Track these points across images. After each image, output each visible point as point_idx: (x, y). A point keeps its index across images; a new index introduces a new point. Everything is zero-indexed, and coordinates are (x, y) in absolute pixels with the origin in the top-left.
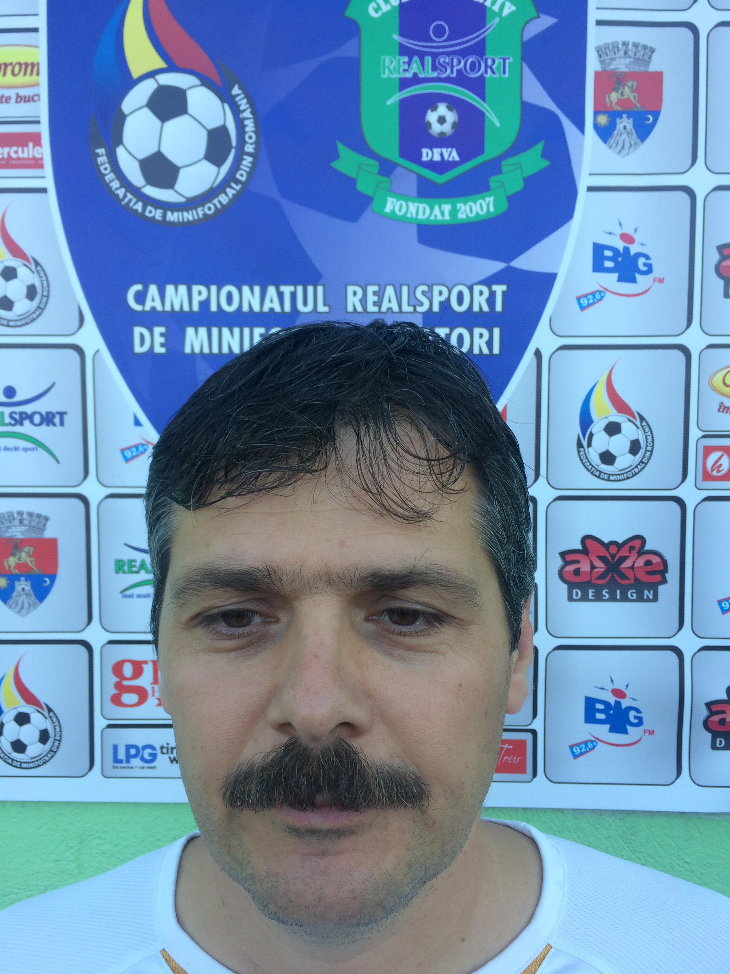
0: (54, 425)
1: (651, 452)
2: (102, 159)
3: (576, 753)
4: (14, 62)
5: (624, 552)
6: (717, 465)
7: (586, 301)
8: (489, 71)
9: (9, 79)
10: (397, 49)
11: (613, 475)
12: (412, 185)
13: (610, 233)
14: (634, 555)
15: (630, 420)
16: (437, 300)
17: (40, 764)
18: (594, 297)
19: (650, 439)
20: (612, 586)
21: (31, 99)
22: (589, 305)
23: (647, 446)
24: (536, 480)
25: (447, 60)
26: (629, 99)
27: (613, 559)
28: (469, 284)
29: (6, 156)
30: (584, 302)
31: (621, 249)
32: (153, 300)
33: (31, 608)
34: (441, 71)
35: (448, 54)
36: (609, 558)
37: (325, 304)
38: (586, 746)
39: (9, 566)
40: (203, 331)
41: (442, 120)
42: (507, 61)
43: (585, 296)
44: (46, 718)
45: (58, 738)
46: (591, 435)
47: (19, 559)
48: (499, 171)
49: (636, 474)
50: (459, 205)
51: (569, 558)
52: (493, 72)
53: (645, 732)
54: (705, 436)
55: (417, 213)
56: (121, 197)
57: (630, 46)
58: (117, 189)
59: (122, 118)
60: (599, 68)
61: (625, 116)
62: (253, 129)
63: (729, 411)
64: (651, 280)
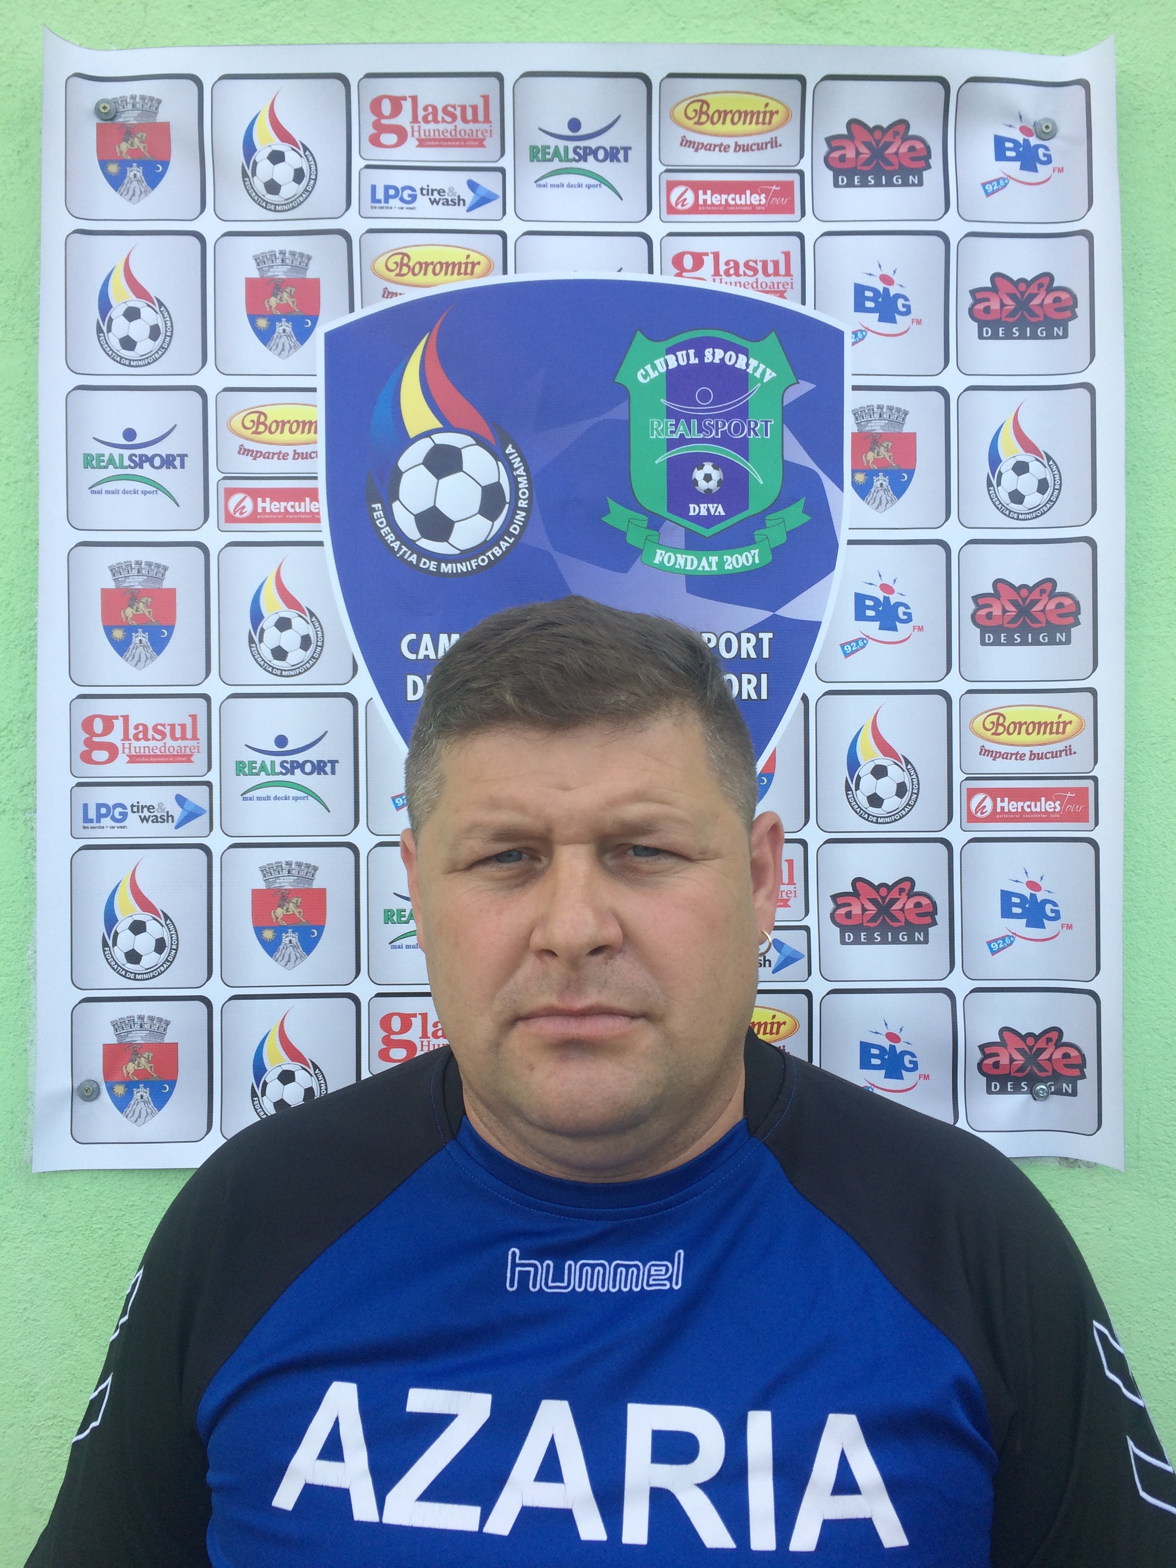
0: (325, 773)
1: (917, 794)
2: (378, 514)
4: (292, 422)
5: (894, 894)
6: (980, 807)
7: (850, 648)
8: (752, 432)
9: (287, 436)
10: (664, 412)
11: (881, 817)
12: (680, 538)
13: (871, 584)
14: (904, 896)
15: (895, 763)
18: (857, 644)
19: (915, 782)
20: (884, 929)
21: (308, 456)
22: (853, 652)
23: (913, 789)
24: (805, 824)
25: (712, 422)
26: (884, 459)
27: (884, 902)
28: (737, 632)
29: (282, 510)
30: (848, 649)
31: (882, 600)
32: (427, 649)
33: (298, 961)
34: (707, 433)
35: (713, 417)
36: (880, 900)
39: (277, 918)
41: (708, 478)
42: (769, 423)
43: (849, 643)
44: (311, 1075)
46: (859, 778)
47: (287, 910)
48: (763, 525)
49: (903, 817)
50: (725, 557)
51: (840, 901)
52: (756, 434)
53: (920, 1076)
54: (968, 779)
55: (685, 565)
56: (396, 550)
57: (885, 410)
58: (392, 542)
59: (398, 475)
60: (856, 430)
61: (881, 474)
62: (527, 486)
63: (990, 754)
64: (911, 629)
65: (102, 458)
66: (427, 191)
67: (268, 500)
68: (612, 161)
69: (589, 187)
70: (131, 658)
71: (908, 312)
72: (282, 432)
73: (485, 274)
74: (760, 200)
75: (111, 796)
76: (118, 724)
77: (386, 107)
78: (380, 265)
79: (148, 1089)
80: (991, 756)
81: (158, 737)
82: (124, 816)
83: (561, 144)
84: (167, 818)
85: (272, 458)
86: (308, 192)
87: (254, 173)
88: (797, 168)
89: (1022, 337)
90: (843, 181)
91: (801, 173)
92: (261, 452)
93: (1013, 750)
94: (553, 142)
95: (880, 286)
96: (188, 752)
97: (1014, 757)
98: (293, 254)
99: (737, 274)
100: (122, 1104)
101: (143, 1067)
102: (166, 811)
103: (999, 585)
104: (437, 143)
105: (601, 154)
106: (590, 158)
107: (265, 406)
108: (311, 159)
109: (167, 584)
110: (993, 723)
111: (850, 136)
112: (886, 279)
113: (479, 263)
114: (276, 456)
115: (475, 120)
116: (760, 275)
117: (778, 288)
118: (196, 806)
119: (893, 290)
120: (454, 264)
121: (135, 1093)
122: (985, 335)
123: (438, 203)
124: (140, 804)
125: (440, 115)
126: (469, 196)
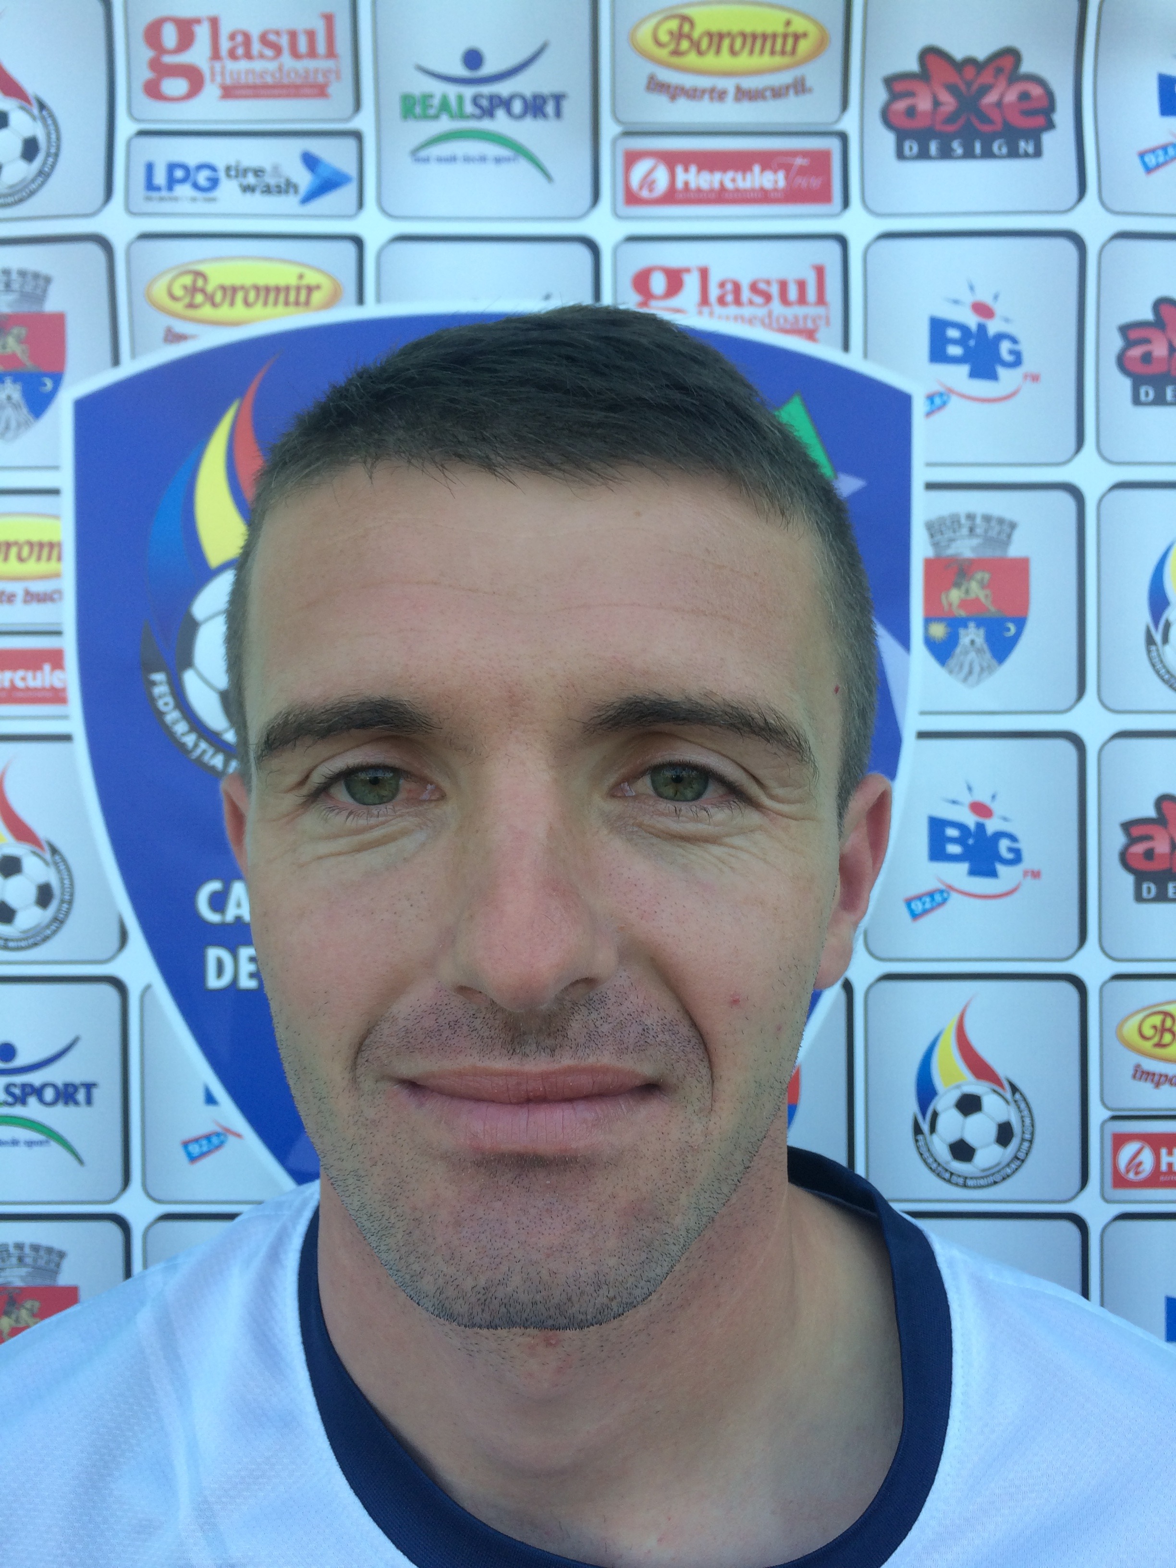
0: (76, 1103)
1: (1031, 1141)
2: (161, 690)
4: (22, 541)
6: (1134, 1164)
7: (920, 906)
9: (13, 566)
11: (972, 1178)
13: (954, 802)
15: (995, 1091)
18: (933, 899)
19: (1028, 1121)
21: (48, 598)
22: (925, 912)
23: (1023, 1133)
26: (977, 599)
29: (7, 685)
30: (918, 906)
31: (973, 827)
32: (238, 906)
43: (919, 898)
46: (935, 1115)
47: (17, 1321)
49: (1008, 1176)
54: (1114, 1118)
56: (190, 747)
57: (978, 521)
58: (184, 734)
59: (192, 626)
60: (930, 553)
61: (972, 625)
63: (1150, 1077)
64: (1021, 874)
66: (236, 172)
68: (535, 118)
69: (498, 160)
71: (1017, 362)
72: (6, 559)
73: (327, 306)
74: (776, 182)
77: (170, 36)
78: (159, 291)
80: (1152, 1080)
83: (452, 91)
86: (44, 175)
88: (841, 126)
90: (911, 149)
91: (843, 137)
94: (438, 88)
95: (972, 321)
98: (23, 274)
99: (738, 301)
103: (1165, 805)
104: (253, 92)
105: (517, 106)
106: (500, 113)
108: (50, 122)
110: (1155, 1027)
111: (924, 75)
112: (983, 310)
113: (318, 287)
115: (312, 53)
116: (776, 305)
117: (804, 324)
119: (994, 327)
120: (278, 289)
122: (1143, 398)
123: (252, 191)
125: (256, 47)
126: (304, 179)
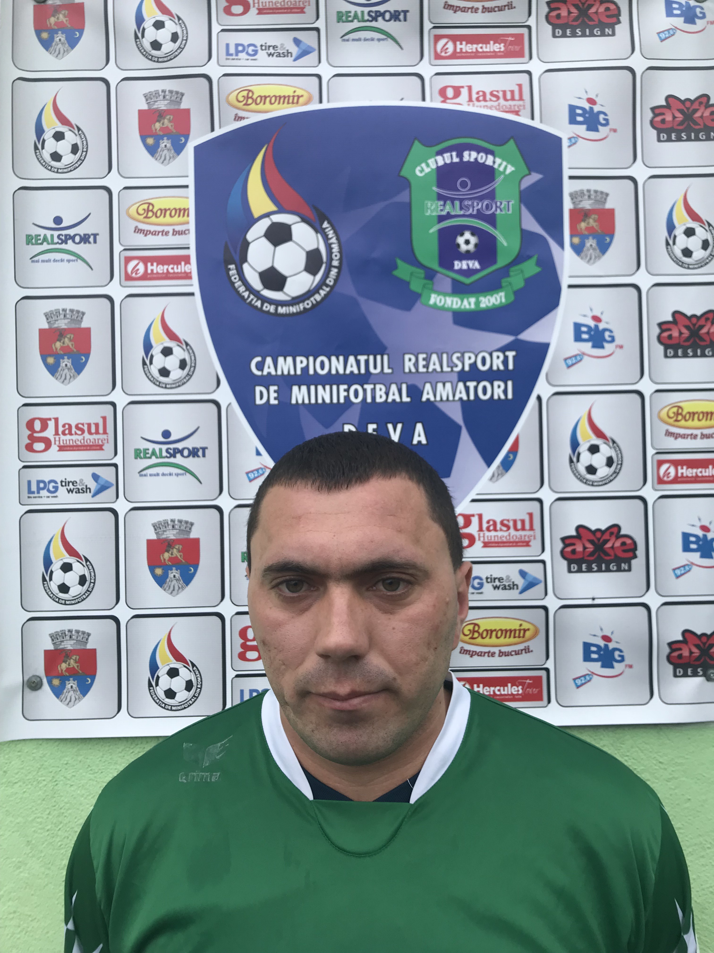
0: (198, 456)
1: (621, 464)
2: (233, 272)
3: (579, 684)
4: (172, 208)
5: (606, 536)
6: (667, 473)
8: (499, 210)
9: (168, 219)
10: (435, 196)
11: (595, 482)
12: (448, 285)
13: (585, 316)
14: (613, 539)
15: (605, 443)
16: (467, 363)
17: (186, 706)
18: (576, 359)
19: (620, 456)
20: (599, 561)
21: (183, 233)
22: (573, 365)
23: (618, 461)
24: (541, 487)
25: (470, 203)
26: (593, 227)
27: (599, 542)
28: (490, 351)
29: (165, 271)
30: (570, 362)
31: (593, 326)
33: (180, 590)
34: (466, 210)
35: (470, 199)
36: (596, 541)
37: (389, 368)
38: (585, 679)
39: (165, 560)
40: (304, 388)
41: (467, 242)
42: (511, 203)
43: (570, 358)
44: (191, 671)
45: (199, 686)
46: (579, 454)
47: (172, 554)
48: (507, 275)
49: (611, 481)
50: (480, 298)
51: (567, 542)
52: (501, 210)
53: (626, 666)
54: (657, 453)
55: (452, 304)
56: (246, 297)
57: (592, 193)
58: (243, 292)
59: (246, 244)
60: (571, 206)
61: (591, 238)
62: (338, 250)
63: (672, 435)
64: (614, 347)
65: (39, 238)
66: (265, 47)
67: (155, 264)
68: (395, 21)
69: (379, 40)
70: (59, 377)
71: (607, 124)
72: (165, 216)
73: (306, 104)
74: (500, 48)
75: (46, 475)
76: (51, 424)
78: (232, 98)
79: (76, 681)
80: (673, 436)
81: (79, 432)
82: (56, 489)
83: (359, 9)
84: (87, 489)
85: (158, 234)
86: (181, 48)
87: (143, 36)
88: (528, 23)
89: (689, 139)
90: (559, 33)
91: (529, 27)
92: (150, 231)
93: (689, 432)
94: (353, 9)
95: (587, 106)
96: (100, 443)
97: (689, 437)
98: (171, 92)
99: (485, 100)
100: (58, 692)
101: (72, 666)
102: (85, 484)
104: (271, 11)
105: (387, 16)
106: (380, 19)
107: (152, 199)
108: (183, 26)
109: (84, 325)
110: (674, 413)
112: (591, 101)
113: (302, 96)
114: (160, 234)
117: (514, 108)
118: (107, 482)
119: (596, 109)
120: (285, 97)
121: (67, 684)
122: (662, 139)
123: (273, 55)
124: (67, 481)
126: (295, 50)
